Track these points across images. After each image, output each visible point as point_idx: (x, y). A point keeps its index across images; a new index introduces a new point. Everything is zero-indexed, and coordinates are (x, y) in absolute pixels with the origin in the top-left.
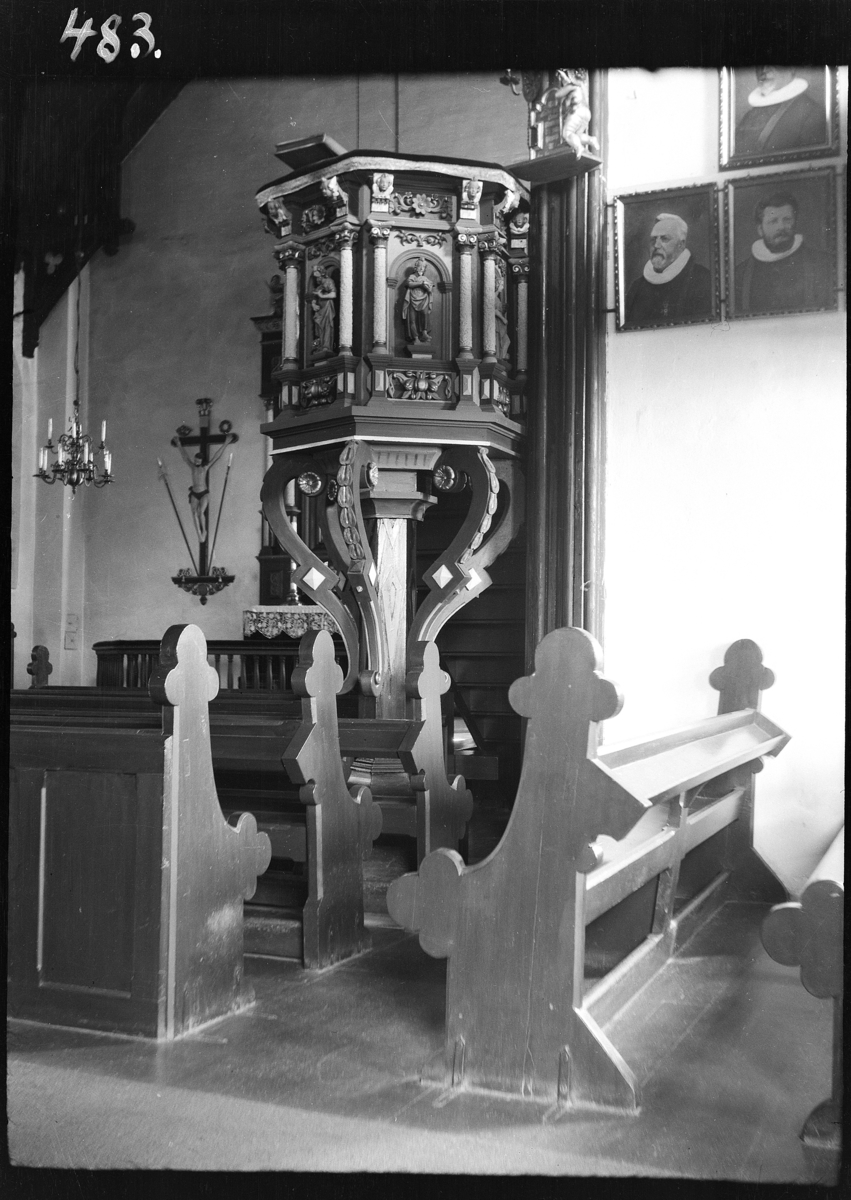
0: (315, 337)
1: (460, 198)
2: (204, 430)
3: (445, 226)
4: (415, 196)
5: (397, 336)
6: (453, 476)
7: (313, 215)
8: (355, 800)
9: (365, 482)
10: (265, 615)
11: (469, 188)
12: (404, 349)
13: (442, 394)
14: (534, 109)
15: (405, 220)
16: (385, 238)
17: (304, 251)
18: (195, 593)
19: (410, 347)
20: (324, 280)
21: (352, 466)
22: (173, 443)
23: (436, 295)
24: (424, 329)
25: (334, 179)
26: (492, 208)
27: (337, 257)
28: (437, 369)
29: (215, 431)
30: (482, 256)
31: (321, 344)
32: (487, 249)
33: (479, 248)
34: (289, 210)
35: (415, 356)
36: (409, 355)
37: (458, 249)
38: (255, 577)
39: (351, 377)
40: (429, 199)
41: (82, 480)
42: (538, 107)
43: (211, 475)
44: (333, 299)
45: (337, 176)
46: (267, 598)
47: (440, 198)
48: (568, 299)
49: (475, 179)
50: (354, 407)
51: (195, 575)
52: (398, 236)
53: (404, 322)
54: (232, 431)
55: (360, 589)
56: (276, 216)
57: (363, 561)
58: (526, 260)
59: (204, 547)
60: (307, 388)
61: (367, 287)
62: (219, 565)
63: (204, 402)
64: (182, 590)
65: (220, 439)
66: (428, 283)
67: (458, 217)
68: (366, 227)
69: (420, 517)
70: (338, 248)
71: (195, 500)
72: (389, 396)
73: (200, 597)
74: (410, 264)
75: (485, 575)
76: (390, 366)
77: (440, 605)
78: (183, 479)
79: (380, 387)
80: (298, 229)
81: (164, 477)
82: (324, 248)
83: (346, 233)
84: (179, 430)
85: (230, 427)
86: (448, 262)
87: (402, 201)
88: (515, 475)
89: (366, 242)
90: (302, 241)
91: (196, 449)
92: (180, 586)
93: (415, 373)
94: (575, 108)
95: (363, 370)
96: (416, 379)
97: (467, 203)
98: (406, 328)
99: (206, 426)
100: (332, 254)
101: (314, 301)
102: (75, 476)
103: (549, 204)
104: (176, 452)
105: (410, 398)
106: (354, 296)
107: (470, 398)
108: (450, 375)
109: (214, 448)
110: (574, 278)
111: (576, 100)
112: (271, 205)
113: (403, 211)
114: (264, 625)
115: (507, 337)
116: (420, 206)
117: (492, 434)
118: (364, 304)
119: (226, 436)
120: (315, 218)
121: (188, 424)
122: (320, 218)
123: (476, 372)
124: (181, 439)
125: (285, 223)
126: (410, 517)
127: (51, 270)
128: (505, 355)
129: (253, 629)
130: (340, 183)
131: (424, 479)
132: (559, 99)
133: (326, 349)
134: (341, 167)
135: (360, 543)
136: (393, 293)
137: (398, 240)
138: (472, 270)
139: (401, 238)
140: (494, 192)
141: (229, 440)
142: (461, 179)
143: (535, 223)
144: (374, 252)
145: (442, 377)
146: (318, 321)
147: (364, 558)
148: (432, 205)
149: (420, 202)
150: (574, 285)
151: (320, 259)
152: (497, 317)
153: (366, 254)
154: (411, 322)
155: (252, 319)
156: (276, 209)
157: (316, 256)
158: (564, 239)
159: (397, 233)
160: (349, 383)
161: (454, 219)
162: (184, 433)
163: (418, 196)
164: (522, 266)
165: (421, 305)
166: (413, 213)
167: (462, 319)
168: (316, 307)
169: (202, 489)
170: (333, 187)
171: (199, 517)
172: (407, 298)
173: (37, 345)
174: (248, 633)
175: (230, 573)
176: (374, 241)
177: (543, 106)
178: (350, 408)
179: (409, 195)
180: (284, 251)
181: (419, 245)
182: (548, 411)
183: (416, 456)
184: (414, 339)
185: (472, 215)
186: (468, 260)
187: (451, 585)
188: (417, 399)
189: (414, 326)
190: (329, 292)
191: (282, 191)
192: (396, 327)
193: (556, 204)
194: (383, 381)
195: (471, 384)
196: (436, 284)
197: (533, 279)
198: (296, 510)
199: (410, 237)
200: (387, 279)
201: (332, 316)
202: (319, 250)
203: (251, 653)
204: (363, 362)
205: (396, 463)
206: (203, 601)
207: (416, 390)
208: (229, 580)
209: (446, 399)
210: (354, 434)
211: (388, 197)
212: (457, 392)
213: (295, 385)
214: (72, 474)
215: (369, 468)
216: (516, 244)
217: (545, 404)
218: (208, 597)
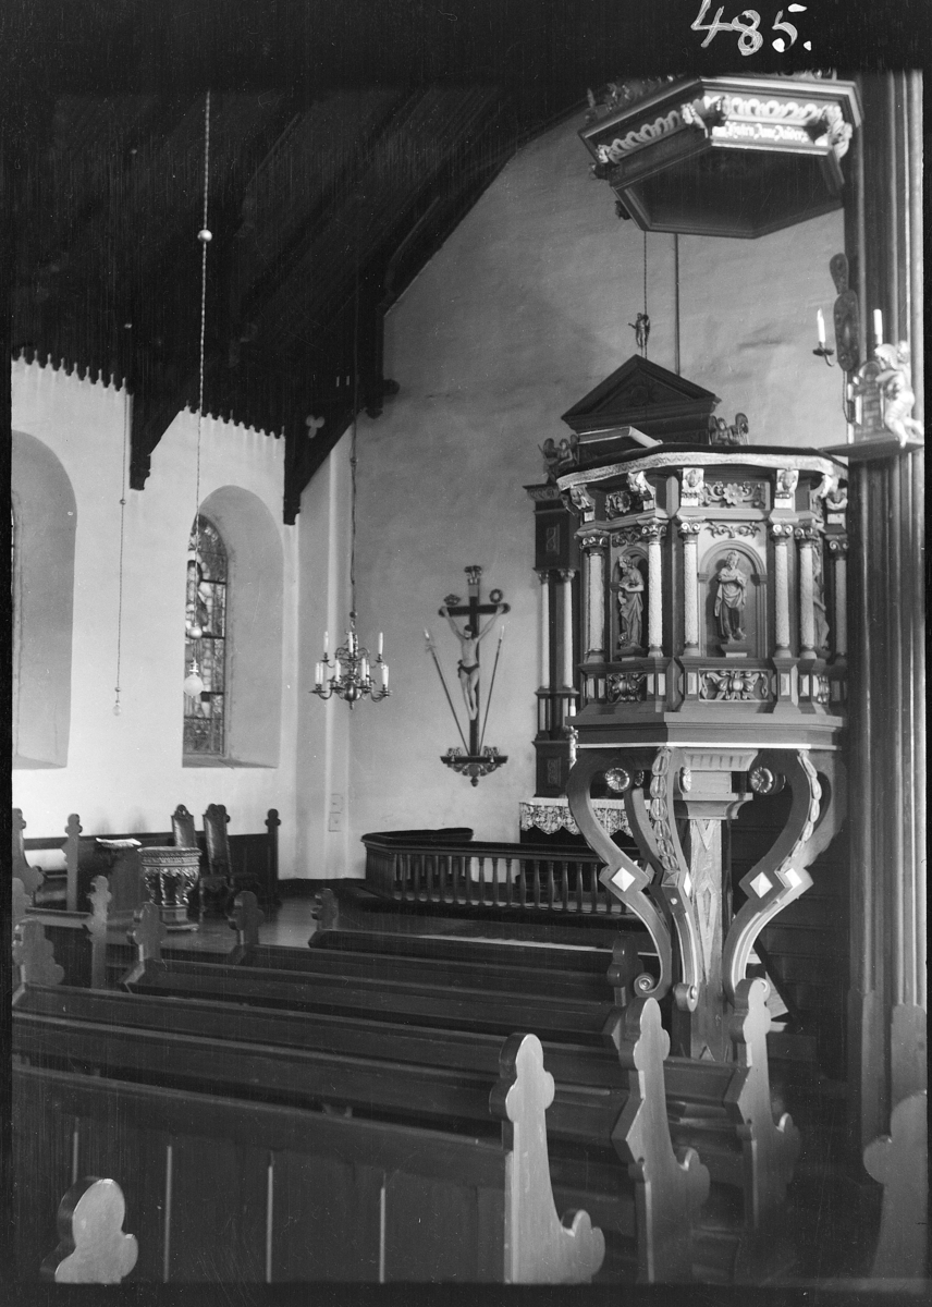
0: (621, 631)
1: (773, 488)
2: (474, 600)
3: (757, 514)
4: (725, 485)
5: (709, 633)
6: (771, 779)
7: (615, 500)
8: (682, 1167)
9: (679, 787)
10: (543, 808)
11: (784, 478)
12: (716, 648)
13: (758, 694)
14: (850, 381)
15: (716, 511)
16: (696, 533)
17: (608, 537)
18: (465, 774)
19: (723, 647)
20: (630, 571)
21: (666, 777)
22: (441, 613)
23: (749, 587)
24: (738, 626)
25: (642, 474)
26: (808, 494)
27: (644, 548)
28: (751, 667)
29: (485, 600)
30: (799, 544)
31: (628, 639)
32: (803, 537)
33: (795, 536)
34: (592, 496)
35: (728, 655)
36: (722, 654)
37: (772, 540)
38: (530, 759)
39: (661, 677)
40: (741, 488)
41: (358, 696)
42: (856, 380)
43: (481, 646)
44: (641, 593)
45: (644, 470)
46: (545, 788)
47: (753, 485)
48: (892, 588)
49: (790, 468)
50: (666, 714)
51: (465, 754)
52: (708, 528)
53: (717, 619)
54: (504, 601)
55: (674, 901)
56: (580, 503)
57: (678, 873)
58: (845, 536)
59: (474, 724)
60: (614, 682)
61: (677, 583)
62: (490, 745)
63: (473, 570)
64: (451, 770)
65: (491, 609)
66: (742, 578)
67: (772, 506)
68: (674, 522)
69: (734, 815)
70: (647, 539)
71: (465, 675)
72: (702, 697)
73: (471, 778)
74: (723, 556)
75: (806, 875)
76: (703, 665)
77: (758, 914)
78: (452, 651)
79: (693, 691)
80: (601, 515)
81: (431, 649)
82: (629, 537)
83: (654, 527)
84: (447, 600)
85: (501, 596)
86: (761, 552)
87: (712, 491)
88: (836, 767)
89: (674, 536)
90: (606, 527)
91: (465, 620)
92: (449, 766)
93: (729, 672)
94: (897, 395)
95: (674, 670)
96: (731, 679)
97: (782, 493)
98: (718, 625)
99: (476, 595)
100: (639, 544)
101: (620, 593)
102: (351, 692)
103: (869, 482)
104: (444, 622)
105: (724, 698)
106: (663, 592)
107: (788, 698)
108: (766, 673)
109: (484, 619)
110: (898, 565)
111: (898, 387)
112: (574, 492)
113: (713, 501)
114: (543, 819)
115: (826, 624)
116: (731, 495)
117: (813, 735)
118: (674, 601)
119: (497, 606)
120: (620, 505)
121: (458, 594)
122: (625, 506)
123: (794, 670)
124: (449, 609)
125: (588, 509)
126: (725, 818)
127: (312, 434)
128: (824, 643)
129: (530, 823)
130: (646, 477)
131: (739, 781)
132: (880, 385)
133: (633, 644)
134: (648, 461)
135: (675, 855)
136: (705, 588)
137: (709, 532)
138: (788, 561)
139: (712, 530)
140: (811, 479)
141: (500, 610)
142: (775, 470)
143: (854, 498)
144: (683, 546)
145: (757, 675)
146: (625, 615)
147: (679, 869)
148: (744, 494)
149: (732, 492)
150: (898, 572)
151: (625, 547)
152: (815, 604)
153: (676, 549)
154: (724, 619)
155: (525, 487)
156: (579, 496)
157: (621, 545)
158: (887, 520)
159: (707, 525)
160: (659, 684)
161: (768, 507)
162: (453, 604)
163: (729, 485)
164: (840, 542)
165: (735, 602)
166: (724, 502)
167: (778, 615)
168: (622, 601)
169: (472, 663)
170: (640, 482)
171: (469, 693)
172: (720, 594)
173: (298, 512)
174: (526, 828)
175: (502, 753)
176: (683, 537)
177: (860, 379)
178: (662, 715)
179: (720, 485)
180: (588, 537)
181: (731, 536)
182: (871, 705)
183: (731, 758)
184: (728, 637)
185: (786, 504)
186: (783, 551)
187: (771, 895)
188: (731, 699)
189: (727, 622)
190: (636, 585)
191: (586, 478)
192: (707, 623)
193: (877, 481)
194: (695, 684)
195: (788, 684)
196: (749, 577)
197: (852, 557)
198: (575, 692)
199: (721, 528)
200: (698, 574)
201: (639, 610)
202: (625, 538)
203: (531, 857)
204: (674, 662)
205: (710, 766)
206: (474, 782)
207: (730, 690)
208: (501, 760)
209: (763, 698)
210: (666, 740)
211: (698, 491)
212: (774, 692)
213: (601, 678)
214: (349, 689)
215: (682, 774)
216: (833, 519)
217: (869, 696)
218: (479, 778)
